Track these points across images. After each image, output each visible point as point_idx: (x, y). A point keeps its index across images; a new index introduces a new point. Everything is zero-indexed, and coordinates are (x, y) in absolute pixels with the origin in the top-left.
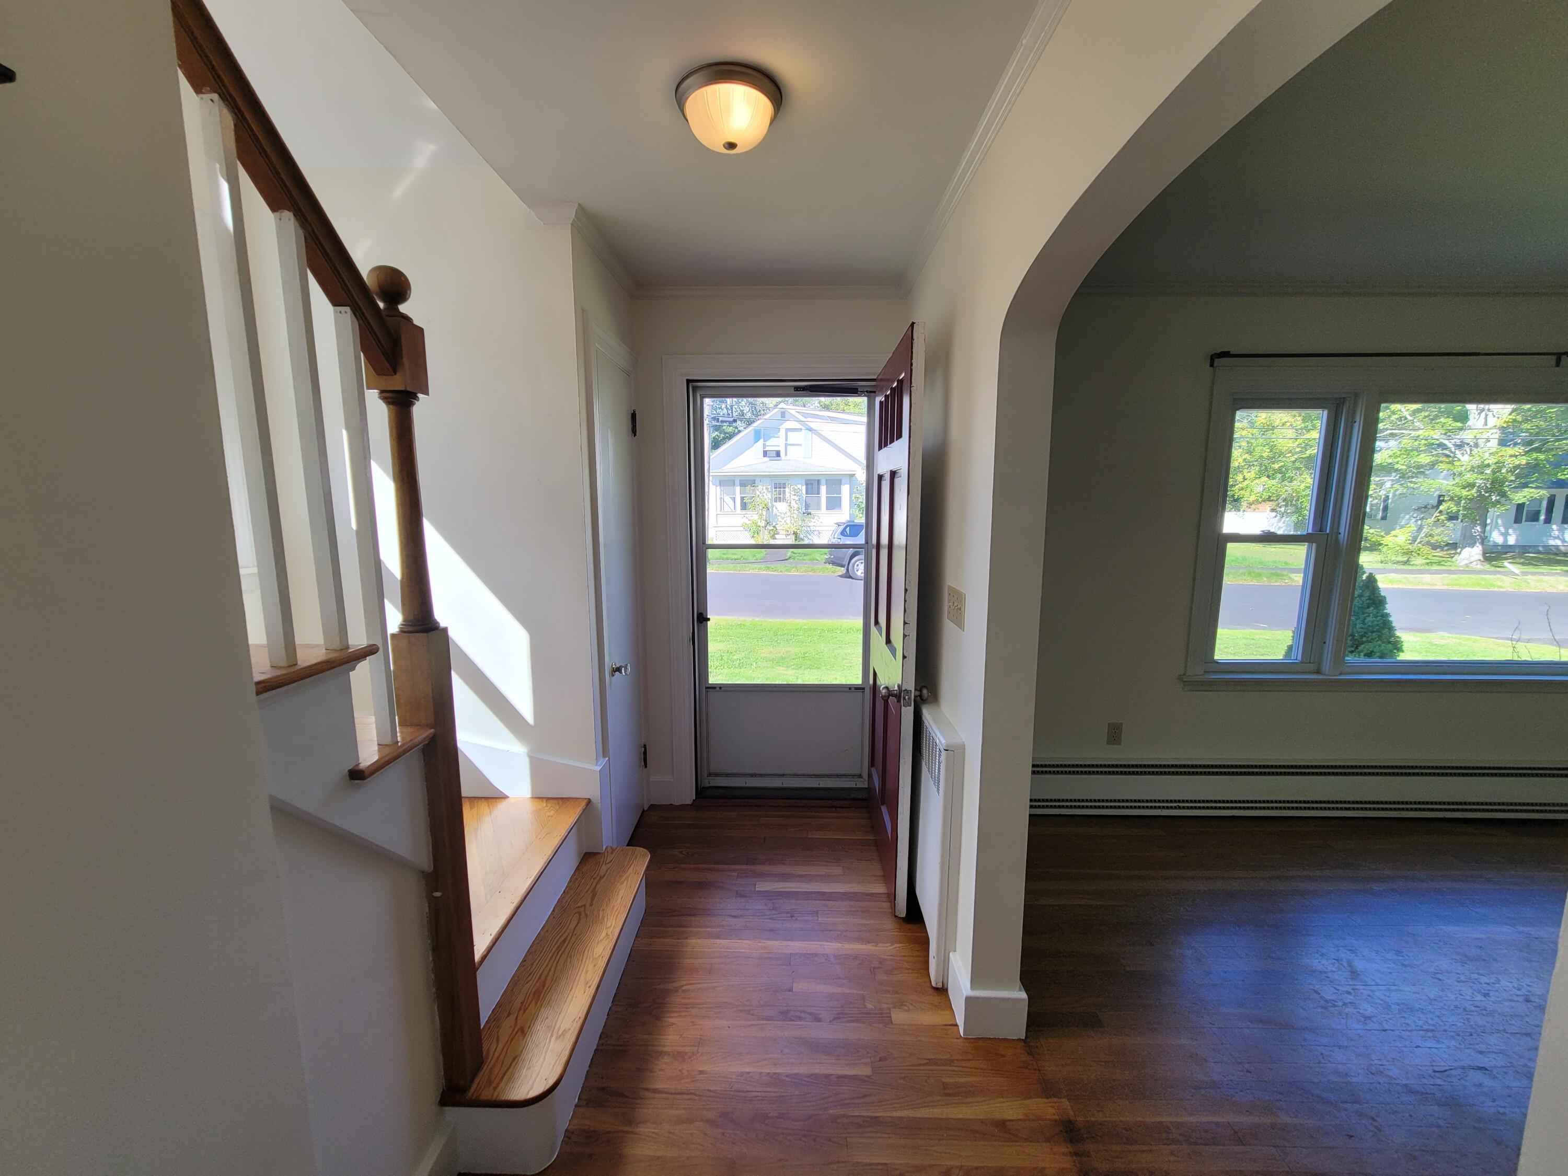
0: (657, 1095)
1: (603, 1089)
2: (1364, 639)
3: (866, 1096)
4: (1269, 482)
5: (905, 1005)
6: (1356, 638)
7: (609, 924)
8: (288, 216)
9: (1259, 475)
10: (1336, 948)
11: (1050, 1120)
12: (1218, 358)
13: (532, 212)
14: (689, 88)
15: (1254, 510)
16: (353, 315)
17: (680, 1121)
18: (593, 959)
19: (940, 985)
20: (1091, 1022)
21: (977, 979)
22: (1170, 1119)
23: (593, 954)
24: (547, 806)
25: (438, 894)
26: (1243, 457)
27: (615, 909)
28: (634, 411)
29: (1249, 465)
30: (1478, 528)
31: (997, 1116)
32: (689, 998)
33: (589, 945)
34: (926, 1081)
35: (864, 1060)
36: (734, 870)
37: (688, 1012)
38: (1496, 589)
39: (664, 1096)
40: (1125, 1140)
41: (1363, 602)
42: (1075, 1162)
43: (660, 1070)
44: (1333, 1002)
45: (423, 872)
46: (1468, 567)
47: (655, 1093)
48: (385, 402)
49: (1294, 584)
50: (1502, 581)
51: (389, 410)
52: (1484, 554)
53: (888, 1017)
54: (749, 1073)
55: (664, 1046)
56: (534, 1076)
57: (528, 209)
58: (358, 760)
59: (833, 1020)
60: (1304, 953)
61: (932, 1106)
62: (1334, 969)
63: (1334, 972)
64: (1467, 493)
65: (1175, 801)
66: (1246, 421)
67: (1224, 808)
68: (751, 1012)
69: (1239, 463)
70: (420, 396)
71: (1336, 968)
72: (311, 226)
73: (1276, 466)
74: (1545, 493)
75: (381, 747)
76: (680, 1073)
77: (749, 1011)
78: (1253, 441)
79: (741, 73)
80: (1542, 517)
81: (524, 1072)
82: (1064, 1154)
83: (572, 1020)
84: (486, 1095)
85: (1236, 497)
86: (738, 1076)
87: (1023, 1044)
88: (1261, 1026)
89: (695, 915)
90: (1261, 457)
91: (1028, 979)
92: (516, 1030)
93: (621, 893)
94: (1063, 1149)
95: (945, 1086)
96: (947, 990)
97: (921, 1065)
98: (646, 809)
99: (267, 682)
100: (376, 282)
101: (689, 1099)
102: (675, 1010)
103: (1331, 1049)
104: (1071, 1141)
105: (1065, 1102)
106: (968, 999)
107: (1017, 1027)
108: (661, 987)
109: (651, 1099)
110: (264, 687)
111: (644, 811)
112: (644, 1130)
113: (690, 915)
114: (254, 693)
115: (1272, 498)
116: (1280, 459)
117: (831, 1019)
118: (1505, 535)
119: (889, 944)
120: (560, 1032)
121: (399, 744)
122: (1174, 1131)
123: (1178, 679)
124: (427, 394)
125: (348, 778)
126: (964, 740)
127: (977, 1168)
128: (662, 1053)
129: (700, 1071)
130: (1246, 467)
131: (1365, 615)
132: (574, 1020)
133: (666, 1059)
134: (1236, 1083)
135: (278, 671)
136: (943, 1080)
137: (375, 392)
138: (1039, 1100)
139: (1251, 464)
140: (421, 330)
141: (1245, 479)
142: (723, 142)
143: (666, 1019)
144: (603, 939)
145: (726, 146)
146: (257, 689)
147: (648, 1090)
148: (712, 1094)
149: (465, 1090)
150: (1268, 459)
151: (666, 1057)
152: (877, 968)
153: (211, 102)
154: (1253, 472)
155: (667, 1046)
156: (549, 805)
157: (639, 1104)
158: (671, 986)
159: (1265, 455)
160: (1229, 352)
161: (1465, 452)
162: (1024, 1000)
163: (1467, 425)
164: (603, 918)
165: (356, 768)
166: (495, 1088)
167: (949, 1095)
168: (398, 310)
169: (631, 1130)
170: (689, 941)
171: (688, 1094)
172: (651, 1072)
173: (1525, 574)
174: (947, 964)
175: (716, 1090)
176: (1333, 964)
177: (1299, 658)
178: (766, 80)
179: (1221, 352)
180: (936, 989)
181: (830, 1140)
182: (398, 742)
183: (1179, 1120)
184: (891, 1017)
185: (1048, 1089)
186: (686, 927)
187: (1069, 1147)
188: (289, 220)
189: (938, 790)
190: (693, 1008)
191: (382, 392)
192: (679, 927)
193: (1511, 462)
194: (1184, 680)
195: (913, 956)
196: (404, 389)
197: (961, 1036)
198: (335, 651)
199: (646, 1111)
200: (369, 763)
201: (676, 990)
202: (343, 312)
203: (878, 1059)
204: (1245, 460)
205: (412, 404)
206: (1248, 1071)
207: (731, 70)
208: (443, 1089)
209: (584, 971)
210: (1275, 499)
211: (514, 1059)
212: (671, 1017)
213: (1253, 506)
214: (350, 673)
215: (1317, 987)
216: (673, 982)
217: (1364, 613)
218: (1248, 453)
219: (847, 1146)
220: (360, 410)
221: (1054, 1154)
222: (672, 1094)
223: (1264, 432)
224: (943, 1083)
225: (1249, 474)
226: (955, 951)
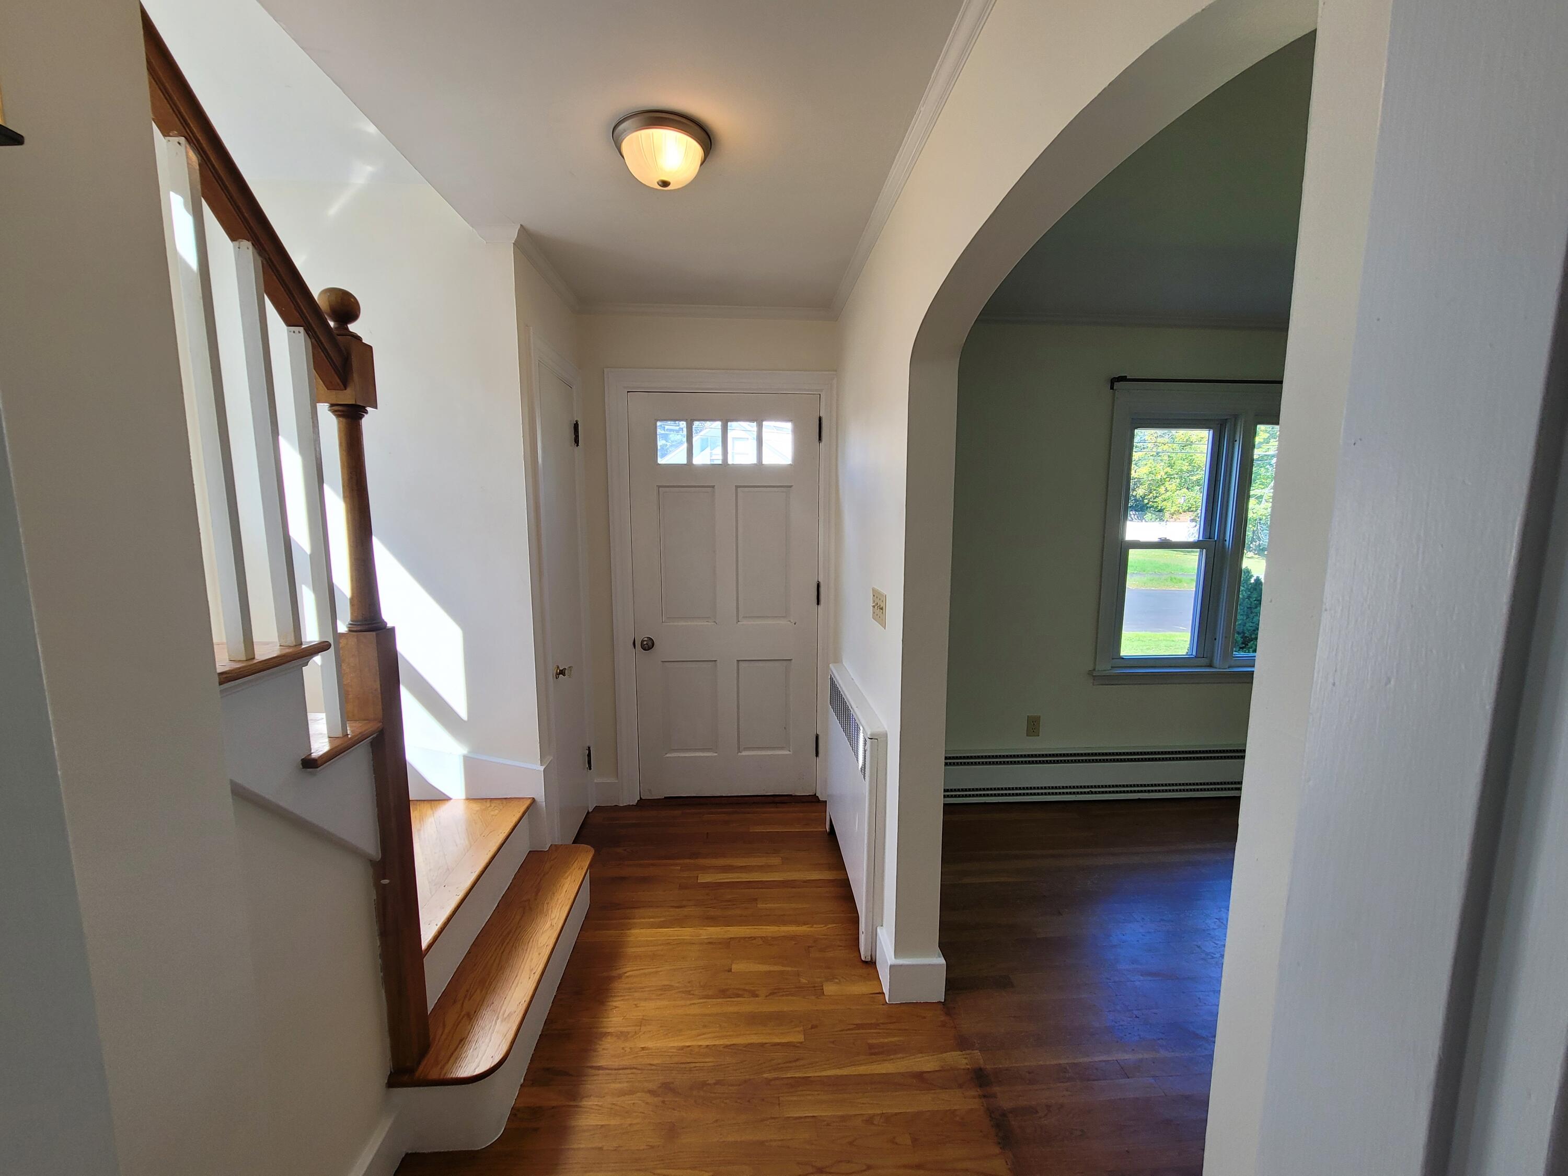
0: (601, 1072)
1: (548, 1069)
3: (798, 1060)
4: (1189, 493)
5: (836, 978)
6: (1246, 635)
7: (553, 916)
8: (247, 245)
9: (1180, 487)
10: (1219, 909)
11: (964, 1069)
12: (1117, 382)
13: (474, 230)
14: (625, 131)
15: (1175, 520)
16: (306, 334)
17: (622, 1093)
18: (538, 948)
19: (869, 959)
20: (1004, 983)
21: (899, 949)
22: (1066, 1061)
23: (538, 944)
24: (490, 806)
25: (386, 881)
26: (1165, 471)
27: (560, 901)
28: (577, 422)
29: (1170, 477)
31: (916, 1069)
32: (632, 984)
33: (534, 935)
34: (854, 1044)
35: (797, 1029)
36: (676, 865)
37: (631, 995)
39: (607, 1071)
40: (1028, 1082)
41: (1251, 602)
42: (983, 1103)
43: (604, 1049)
44: (1212, 955)
45: (371, 861)
47: (599, 1070)
48: (335, 415)
51: (339, 423)
53: (821, 989)
54: (689, 1046)
55: (607, 1028)
56: (480, 1056)
57: (471, 228)
58: (311, 751)
59: (769, 995)
60: (1191, 915)
61: (858, 1064)
62: (1215, 927)
63: (1215, 929)
65: (1088, 787)
66: (1167, 436)
67: (1131, 792)
68: (692, 992)
69: (1162, 476)
70: (369, 409)
71: (1217, 926)
72: (269, 255)
73: (1194, 478)
75: (331, 739)
76: (622, 1051)
77: (690, 991)
78: (1173, 455)
79: (673, 120)
81: (470, 1052)
82: (974, 1097)
83: (518, 1003)
84: (434, 1075)
85: (1159, 508)
86: (679, 1050)
87: (941, 1006)
88: (1149, 978)
89: (639, 908)
90: (1181, 471)
91: (946, 947)
92: (461, 1017)
93: (566, 886)
94: (973, 1093)
95: (871, 1046)
96: (875, 963)
97: (849, 1029)
98: (590, 811)
99: (229, 673)
100: (327, 303)
101: (631, 1073)
102: (619, 994)
103: (1207, 993)
104: (981, 1086)
105: (977, 1053)
106: (892, 967)
107: (936, 992)
108: (605, 974)
109: (594, 1075)
110: (227, 678)
111: (588, 813)
112: (586, 1103)
113: (634, 908)
114: (218, 684)
115: (1192, 509)
116: (1198, 472)
117: (768, 994)
119: (824, 925)
120: (506, 1015)
121: (349, 736)
122: (1070, 1071)
123: (1089, 674)
124: (376, 407)
125: (301, 766)
126: (886, 729)
127: (896, 1114)
128: (606, 1034)
129: (642, 1048)
130: (1168, 479)
131: (1254, 615)
132: (520, 1003)
133: (609, 1039)
134: (1125, 1027)
135: (237, 664)
136: (870, 1041)
137: (326, 406)
138: (953, 1053)
139: (1172, 477)
140: (370, 348)
141: (1166, 490)
142: (658, 180)
143: (608, 1003)
144: (547, 930)
145: (660, 183)
146: (220, 679)
147: (592, 1067)
148: (653, 1067)
149: (412, 1071)
150: (1188, 473)
151: (609, 1037)
152: (811, 947)
153: (178, 145)
154: (1174, 484)
155: (611, 1027)
156: (493, 805)
157: (584, 1081)
158: (615, 973)
159: (1185, 468)
160: (1126, 376)
162: (943, 964)
164: (548, 910)
165: (310, 757)
166: (442, 1068)
167: (875, 1054)
168: (347, 329)
169: (576, 1104)
170: (633, 931)
171: (631, 1069)
172: (595, 1051)
174: (875, 938)
175: (657, 1064)
176: (1215, 923)
177: (1194, 653)
178: (697, 128)
179: (1119, 377)
180: (866, 962)
181: (763, 1100)
182: (348, 735)
183: (1075, 1062)
184: (823, 989)
185: (963, 1043)
186: (630, 919)
187: (979, 1090)
188: (248, 248)
189: (864, 776)
190: (636, 992)
191: (332, 405)
192: (623, 919)
194: (1094, 675)
195: (844, 935)
196: (354, 403)
197: (886, 1002)
198: (290, 647)
199: (589, 1086)
200: (321, 753)
201: (620, 977)
202: (297, 332)
203: (810, 1027)
204: (1166, 473)
205: (361, 417)
206: (1136, 1017)
207: (661, 118)
208: (391, 1072)
209: (529, 959)
210: (1194, 509)
211: (461, 1040)
212: (616, 1001)
213: (1175, 516)
214: (303, 668)
215: (1200, 943)
216: (616, 969)
217: (1252, 613)
218: (1169, 466)
219: (779, 1104)
220: (313, 422)
221: (965, 1098)
222: (615, 1069)
223: (1183, 447)
224: (868, 1044)
225: (1171, 486)
226: (882, 926)
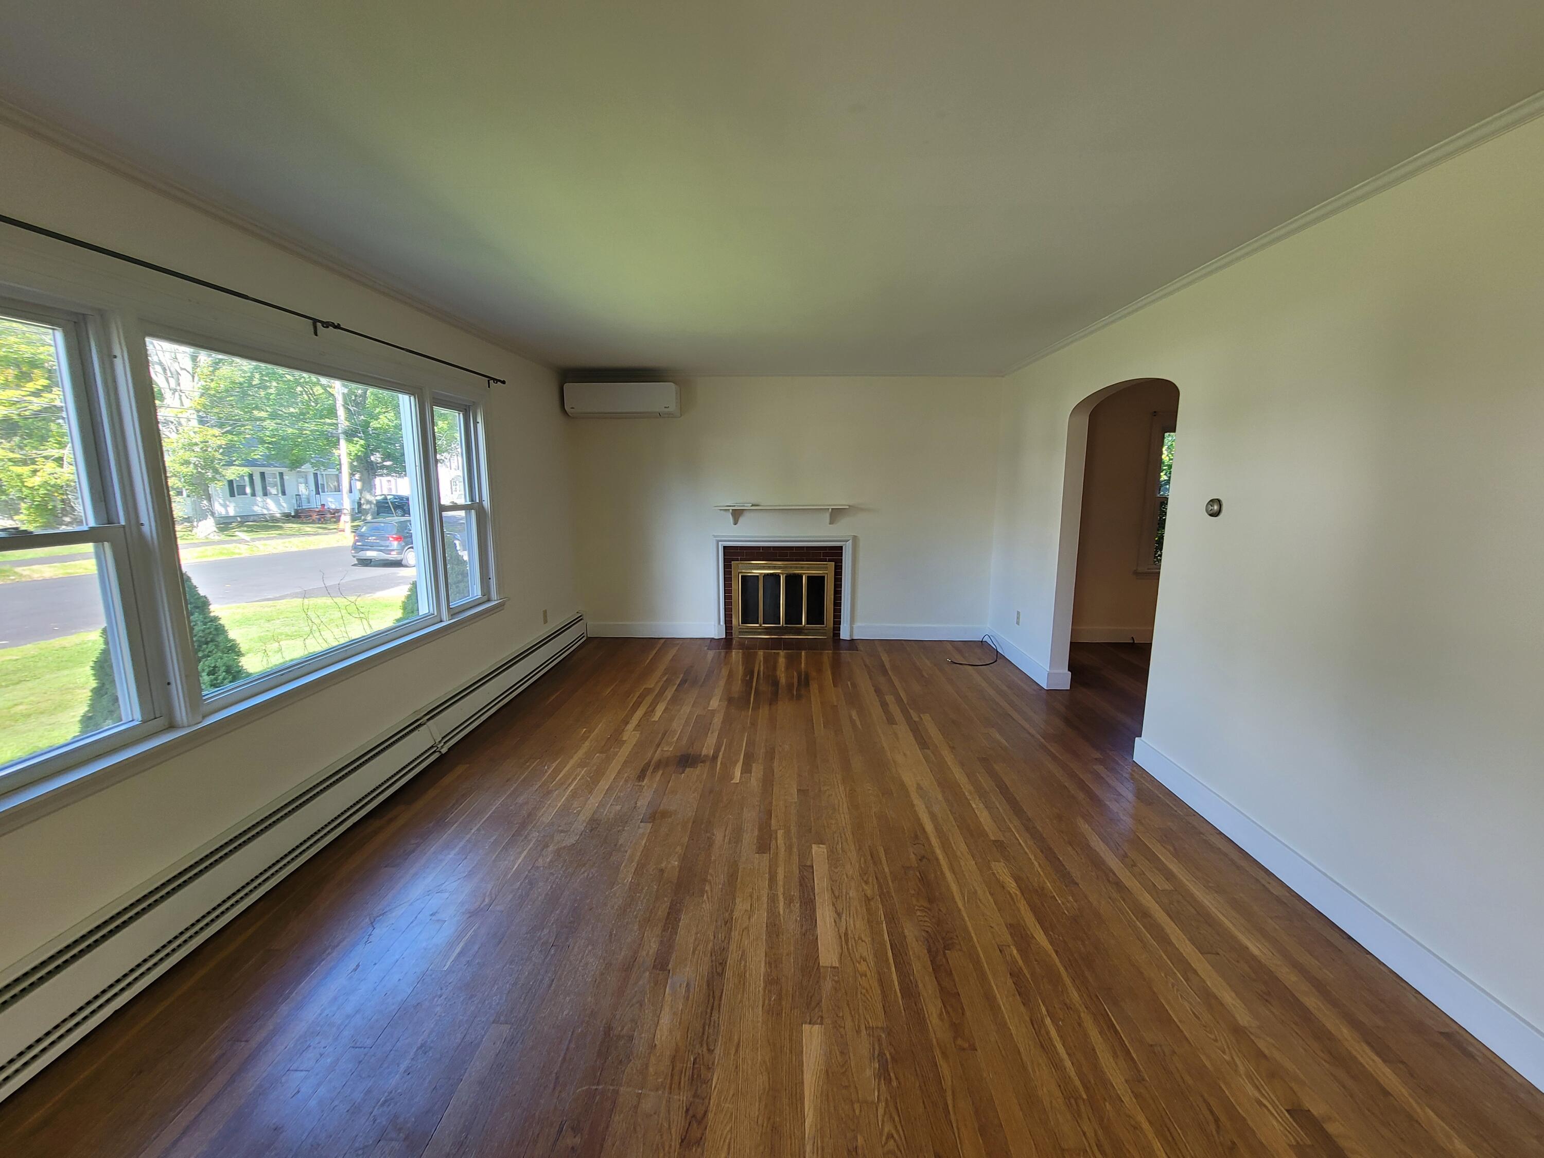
2: (200, 654)
30: (205, 502)
38: (237, 556)
46: (207, 538)
49: (24, 579)
50: (239, 548)
52: (218, 523)
64: (187, 470)
74: (246, 470)
80: (248, 490)
118: (225, 506)
161: (172, 431)
163: (164, 403)
173: (253, 540)
177: (138, 716)
193: (215, 442)
